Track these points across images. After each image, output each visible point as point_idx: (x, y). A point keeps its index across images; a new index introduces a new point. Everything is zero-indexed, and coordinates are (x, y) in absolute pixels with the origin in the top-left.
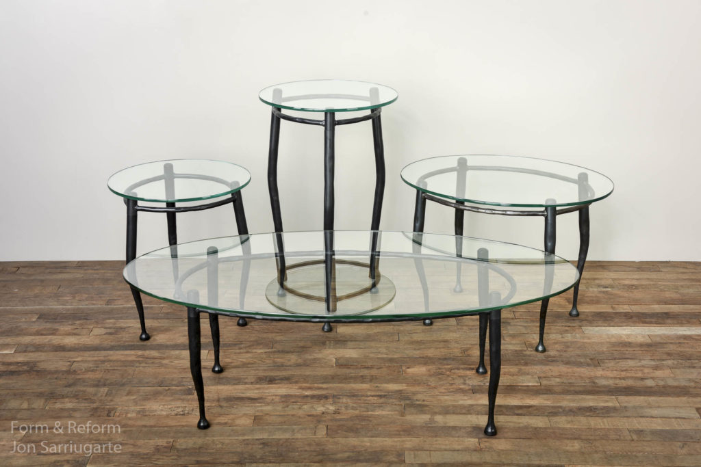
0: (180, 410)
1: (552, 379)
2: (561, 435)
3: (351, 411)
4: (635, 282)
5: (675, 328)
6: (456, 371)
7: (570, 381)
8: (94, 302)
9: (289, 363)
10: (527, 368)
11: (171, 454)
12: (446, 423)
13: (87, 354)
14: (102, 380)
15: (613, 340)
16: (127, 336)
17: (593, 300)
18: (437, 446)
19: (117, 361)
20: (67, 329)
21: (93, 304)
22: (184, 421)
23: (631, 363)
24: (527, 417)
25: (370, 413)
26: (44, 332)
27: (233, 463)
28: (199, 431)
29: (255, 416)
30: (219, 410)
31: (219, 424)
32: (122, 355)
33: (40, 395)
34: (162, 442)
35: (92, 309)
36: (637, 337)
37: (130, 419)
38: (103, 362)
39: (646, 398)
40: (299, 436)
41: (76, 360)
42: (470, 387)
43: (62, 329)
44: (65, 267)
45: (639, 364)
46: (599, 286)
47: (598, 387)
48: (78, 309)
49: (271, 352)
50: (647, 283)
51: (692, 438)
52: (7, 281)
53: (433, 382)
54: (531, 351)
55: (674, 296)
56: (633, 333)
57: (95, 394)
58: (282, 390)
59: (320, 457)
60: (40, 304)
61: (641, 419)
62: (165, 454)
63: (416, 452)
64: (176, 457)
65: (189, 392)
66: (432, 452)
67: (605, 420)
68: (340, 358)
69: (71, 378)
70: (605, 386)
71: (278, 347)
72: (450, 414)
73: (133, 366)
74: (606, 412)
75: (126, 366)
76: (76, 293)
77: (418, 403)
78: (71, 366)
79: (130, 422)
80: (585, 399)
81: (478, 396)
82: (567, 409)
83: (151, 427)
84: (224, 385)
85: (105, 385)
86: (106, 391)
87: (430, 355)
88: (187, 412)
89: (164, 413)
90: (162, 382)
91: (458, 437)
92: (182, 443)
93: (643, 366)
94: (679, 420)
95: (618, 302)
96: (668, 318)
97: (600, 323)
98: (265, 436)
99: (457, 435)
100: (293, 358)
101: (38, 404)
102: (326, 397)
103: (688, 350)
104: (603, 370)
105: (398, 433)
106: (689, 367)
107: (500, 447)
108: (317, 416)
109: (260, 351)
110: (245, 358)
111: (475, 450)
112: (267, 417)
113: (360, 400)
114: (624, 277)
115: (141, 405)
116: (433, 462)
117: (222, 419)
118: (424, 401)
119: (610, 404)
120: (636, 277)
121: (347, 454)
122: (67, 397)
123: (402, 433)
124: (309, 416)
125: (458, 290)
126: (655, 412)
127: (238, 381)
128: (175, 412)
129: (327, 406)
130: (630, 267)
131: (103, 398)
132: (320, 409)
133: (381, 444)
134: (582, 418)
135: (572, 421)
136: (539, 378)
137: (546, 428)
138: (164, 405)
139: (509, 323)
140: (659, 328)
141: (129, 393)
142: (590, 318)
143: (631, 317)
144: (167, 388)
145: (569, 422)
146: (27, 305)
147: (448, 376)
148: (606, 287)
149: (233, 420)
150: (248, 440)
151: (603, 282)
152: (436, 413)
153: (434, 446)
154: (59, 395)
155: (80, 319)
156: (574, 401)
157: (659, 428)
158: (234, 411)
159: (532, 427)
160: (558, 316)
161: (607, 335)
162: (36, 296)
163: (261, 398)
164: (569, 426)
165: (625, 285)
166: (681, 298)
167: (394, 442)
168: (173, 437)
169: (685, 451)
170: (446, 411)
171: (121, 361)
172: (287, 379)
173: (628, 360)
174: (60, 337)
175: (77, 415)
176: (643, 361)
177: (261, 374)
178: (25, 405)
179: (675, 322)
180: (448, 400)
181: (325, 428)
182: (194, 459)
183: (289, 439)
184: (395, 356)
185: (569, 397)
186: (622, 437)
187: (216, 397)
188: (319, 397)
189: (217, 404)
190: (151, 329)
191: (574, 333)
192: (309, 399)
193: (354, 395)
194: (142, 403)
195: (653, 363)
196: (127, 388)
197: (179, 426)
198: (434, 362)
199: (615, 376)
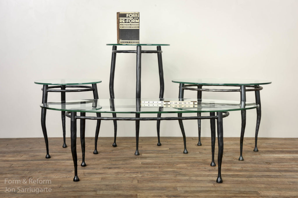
0: (65, 177)
1: (248, 168)
2: (255, 183)
3: (150, 176)
6: (201, 165)
7: (257, 168)
8: (24, 148)
9: (119, 164)
10: (235, 165)
11: (60, 189)
12: (197, 179)
13: (19, 162)
14: (26, 169)
15: (276, 157)
18: (194, 186)
19: (34, 164)
22: (66, 180)
23: (286, 164)
25: (159, 176)
27: (91, 191)
28: (74, 182)
29: (102, 178)
30: (84, 176)
32: (37, 162)
35: (23, 150)
36: (287, 157)
38: (27, 164)
39: (295, 173)
40: (124, 183)
41: (14, 164)
42: (208, 170)
43: (8, 156)
44: (11, 140)
45: (290, 164)
46: (267, 144)
47: (271, 170)
48: (16, 150)
49: (110, 161)
50: (290, 143)
53: (189, 168)
54: (236, 160)
56: (285, 156)
57: (23, 173)
58: (116, 171)
59: (135, 189)
61: (294, 179)
63: (183, 187)
64: (62, 190)
66: (191, 188)
67: (276, 179)
68: (144, 162)
69: (11, 169)
70: (274, 170)
71: (113, 159)
72: (199, 177)
73: (42, 165)
74: (276, 177)
75: (38, 165)
76: (15, 146)
77: (183, 174)
78: (11, 165)
80: (265, 173)
81: (212, 172)
82: (256, 176)
84: (87, 170)
86: (28, 172)
87: (189, 161)
89: (57, 178)
90: (56, 169)
91: (204, 183)
92: (65, 186)
93: (292, 165)
95: (276, 148)
97: (269, 153)
98: (107, 183)
100: (121, 162)
102: (137, 172)
104: (272, 165)
105: (173, 182)
107: (225, 186)
108: (133, 177)
109: (104, 160)
110: (97, 162)
111: (212, 187)
112: (108, 178)
114: (278, 142)
116: (191, 190)
117: (86, 179)
118: (185, 173)
119: (277, 174)
120: (284, 141)
121: (148, 188)
122: (8, 174)
123: (175, 182)
124: (129, 177)
125: (199, 144)
127: (94, 168)
128: (62, 177)
129: (137, 175)
131: (26, 174)
132: (134, 175)
133: (165, 185)
136: (242, 167)
137: (247, 181)
138: (57, 175)
141: (39, 172)
143: (283, 152)
144: (58, 171)
147: (197, 167)
148: (270, 144)
149: (91, 179)
150: (98, 184)
151: (268, 143)
152: (192, 177)
153: (191, 186)
154: (5, 173)
155: (16, 153)
158: (91, 176)
160: (248, 152)
161: (273, 156)
163: (105, 173)
164: (258, 180)
167: (172, 184)
168: (61, 184)
170: (197, 176)
171: (36, 164)
172: (119, 168)
174: (7, 158)
175: (13, 178)
177: (105, 166)
180: (198, 173)
181: (137, 181)
182: (72, 190)
183: (119, 184)
184: (170, 161)
185: (257, 172)
186: (285, 183)
187: (83, 173)
188: (134, 172)
189: (83, 175)
190: (51, 155)
191: (257, 156)
192: (129, 173)
193: (151, 172)
194: (46, 175)
195: (296, 163)
196: (39, 171)
197: (64, 181)
198: (189, 163)
199: (279, 167)
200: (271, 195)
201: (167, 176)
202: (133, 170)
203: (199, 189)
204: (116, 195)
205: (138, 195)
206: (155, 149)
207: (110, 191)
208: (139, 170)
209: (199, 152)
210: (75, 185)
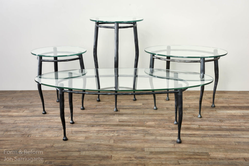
0: (56, 135)
1: (204, 126)
2: (207, 143)
3: (124, 135)
4: (237, 97)
6: (166, 123)
7: (211, 127)
8: (26, 103)
9: (100, 121)
10: (194, 122)
11: (52, 148)
12: (161, 139)
13: (22, 118)
15: (229, 114)
16: (38, 113)
17: (221, 102)
18: (158, 146)
19: (33, 120)
20: (14, 110)
22: (57, 138)
23: (236, 121)
24: (194, 137)
25: (131, 136)
26: (5, 112)
27: (76, 151)
28: (63, 141)
29: (86, 137)
30: (72, 135)
32: (35, 118)
33: (2, 130)
34: (48, 145)
35: (25, 105)
36: (238, 113)
37: (36, 138)
38: (27, 120)
39: (242, 132)
40: (103, 143)
41: (17, 120)
42: (171, 128)
43: (12, 110)
44: (16, 92)
45: (239, 122)
47: (222, 128)
48: (19, 105)
49: (93, 118)
50: (242, 97)
54: (196, 117)
56: (236, 112)
57: (24, 130)
58: (97, 129)
59: (111, 149)
60: (5, 103)
61: (239, 139)
62: (49, 148)
63: (149, 148)
64: (54, 149)
65: (60, 130)
66: (155, 148)
67: (225, 139)
68: (120, 119)
69: (14, 125)
70: (225, 128)
71: (96, 116)
73: (39, 122)
74: (226, 136)
76: (19, 100)
77: (150, 133)
78: (15, 121)
79: (36, 139)
80: (217, 132)
81: (174, 131)
82: (210, 135)
83: (44, 140)
84: (74, 127)
85: (27, 127)
86: (28, 129)
87: (155, 118)
89: (50, 136)
90: (50, 126)
91: (166, 143)
92: (56, 145)
93: (240, 122)
95: (231, 103)
97: (223, 109)
98: (89, 143)
100: (102, 119)
101: (1, 133)
102: (114, 131)
104: (224, 123)
105: (142, 142)
107: (183, 147)
108: (110, 137)
109: (89, 117)
110: (83, 119)
111: (173, 148)
112: (90, 137)
113: (128, 132)
114: (233, 95)
116: (156, 151)
117: (73, 138)
118: (153, 132)
119: (227, 134)
120: (237, 95)
121: (121, 149)
122: (12, 131)
123: (144, 142)
124: (107, 137)
125: (167, 99)
126: (245, 136)
127: (80, 126)
128: (55, 136)
129: (114, 134)
130: (235, 92)
131: (26, 131)
132: (112, 135)
133: (135, 145)
134: (216, 138)
135: (212, 139)
136: (199, 126)
137: (201, 141)
138: (50, 134)
139: (187, 109)
140: (247, 111)
141: (37, 130)
142: (220, 108)
143: (236, 108)
144: (52, 128)
145: (210, 139)
147: (163, 125)
149: (77, 138)
150: (82, 144)
151: (225, 97)
152: (158, 136)
153: (156, 146)
154: (9, 130)
155: (20, 108)
156: (212, 133)
157: (246, 141)
158: (78, 135)
159: (196, 141)
160: (206, 107)
161: (227, 113)
162: (3, 101)
163: (88, 131)
164: (210, 140)
165: (234, 98)
167: (140, 145)
168: (53, 143)
170: (162, 135)
172: (100, 125)
173: (234, 120)
174: (12, 113)
175: (16, 136)
177: (89, 124)
180: (162, 132)
181: (113, 141)
182: (61, 150)
183: (99, 144)
184: (142, 119)
185: (210, 131)
186: (232, 144)
187: (71, 131)
188: (112, 131)
189: (71, 133)
190: (47, 110)
191: (213, 112)
192: (107, 132)
193: (125, 130)
194: (42, 133)
195: (244, 121)
196: (36, 128)
197: (55, 140)
198: (157, 121)
199: (229, 125)
200: (219, 157)
201: (138, 135)
202: (111, 128)
203: (162, 150)
204: (95, 156)
205: (113, 156)
206: (131, 105)
207: (91, 152)
208: (116, 128)
209: (167, 108)
210: (63, 145)
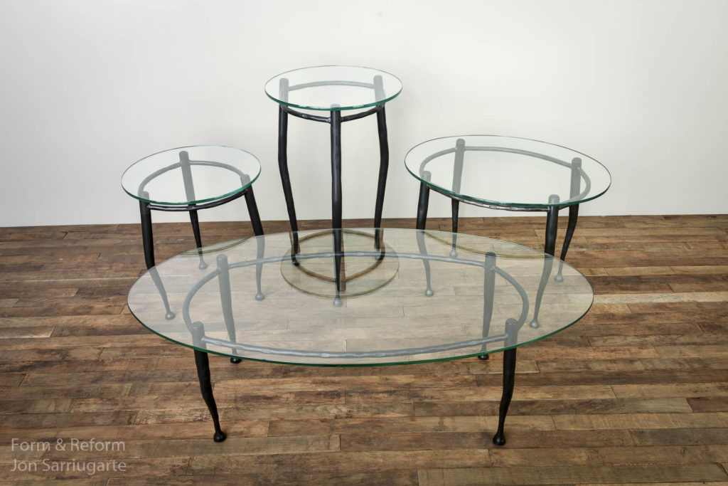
0: (198, 414)
1: (549, 364)
2: (567, 441)
3: (363, 414)
4: (606, 241)
5: (650, 295)
7: (567, 366)
8: (128, 273)
11: (186, 478)
12: (455, 428)
13: (117, 338)
14: (127, 373)
18: (449, 462)
19: (143, 348)
20: (101, 306)
21: (127, 276)
23: (618, 340)
24: (531, 417)
25: (381, 416)
26: (80, 311)
28: (215, 444)
29: (271, 423)
30: (235, 414)
31: (236, 434)
32: (148, 339)
33: (67, 394)
34: (178, 460)
36: (618, 308)
37: (149, 427)
38: (131, 348)
39: (638, 385)
40: (312, 450)
41: (105, 346)
42: (474, 377)
43: (97, 306)
44: (106, 232)
45: (625, 342)
47: (593, 373)
48: (113, 282)
49: (286, 334)
50: (616, 241)
51: (690, 440)
52: (55, 248)
54: (526, 327)
55: (642, 256)
56: (614, 303)
57: (120, 393)
58: (297, 384)
60: (81, 276)
61: (639, 415)
63: (429, 471)
66: (445, 471)
67: (606, 418)
68: (350, 341)
69: (99, 370)
70: (599, 372)
71: (293, 326)
72: (458, 416)
73: (157, 354)
74: (606, 408)
75: (151, 354)
76: (113, 262)
77: (427, 400)
78: (100, 354)
79: (149, 432)
80: (582, 390)
81: (483, 389)
82: (568, 404)
83: (170, 438)
84: (241, 378)
85: (129, 380)
86: (130, 388)
88: (204, 417)
89: (183, 418)
90: (183, 375)
91: (469, 448)
92: (198, 462)
93: (629, 345)
94: (673, 415)
95: (596, 264)
96: (642, 282)
97: (582, 290)
98: (279, 451)
99: (467, 445)
100: (307, 341)
101: (65, 405)
102: (338, 395)
103: (665, 322)
104: (594, 350)
105: (409, 444)
106: (671, 344)
107: (511, 461)
108: (329, 420)
109: (276, 332)
111: (486, 467)
112: (282, 424)
113: (371, 398)
114: (595, 235)
115: (162, 408)
117: (239, 427)
118: (432, 398)
119: (607, 397)
120: (605, 234)
121: (360, 476)
122: (92, 397)
123: (413, 444)
124: (323, 421)
126: (650, 405)
127: (255, 374)
128: (193, 417)
129: (340, 407)
130: (598, 223)
131: (125, 398)
132: (333, 411)
133: (394, 459)
134: (584, 416)
135: (575, 421)
136: (537, 363)
137: (551, 432)
138: (183, 407)
139: (501, 293)
140: (635, 295)
141: (151, 391)
142: (573, 284)
143: (609, 283)
145: (572, 423)
146: (69, 277)
148: (582, 247)
149: (249, 428)
150: (262, 456)
152: (444, 415)
153: (446, 462)
154: (86, 393)
155: (114, 294)
156: (572, 393)
157: (657, 427)
158: (250, 415)
159: (538, 432)
162: (78, 266)
163: (276, 397)
164: (572, 428)
165: (597, 244)
166: (648, 258)
167: (407, 457)
168: (190, 454)
169: (686, 459)
170: (454, 411)
171: (146, 347)
173: (615, 337)
174: (94, 317)
175: (100, 421)
176: (628, 338)
178: (52, 409)
179: (648, 287)
180: (454, 395)
181: (339, 439)
183: (303, 454)
185: (568, 388)
186: (624, 442)
187: (233, 395)
188: (334, 395)
189: (234, 405)
192: (322, 397)
195: (637, 340)
196: (150, 384)
197: (196, 437)
199: (606, 358)
201: (397, 412)
203: (462, 478)
208: (342, 383)
209: (455, 288)
